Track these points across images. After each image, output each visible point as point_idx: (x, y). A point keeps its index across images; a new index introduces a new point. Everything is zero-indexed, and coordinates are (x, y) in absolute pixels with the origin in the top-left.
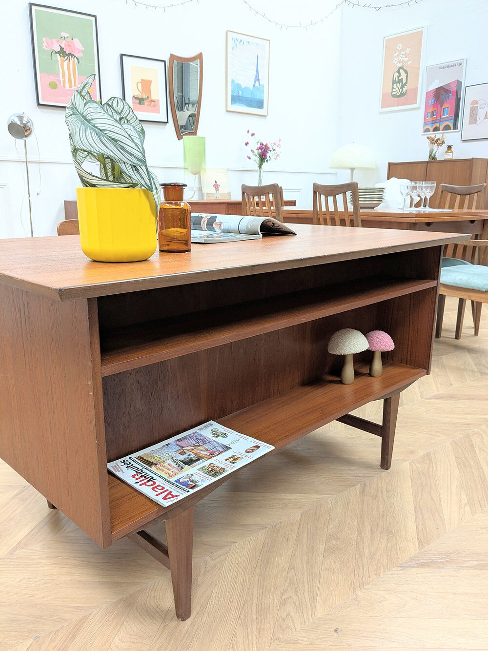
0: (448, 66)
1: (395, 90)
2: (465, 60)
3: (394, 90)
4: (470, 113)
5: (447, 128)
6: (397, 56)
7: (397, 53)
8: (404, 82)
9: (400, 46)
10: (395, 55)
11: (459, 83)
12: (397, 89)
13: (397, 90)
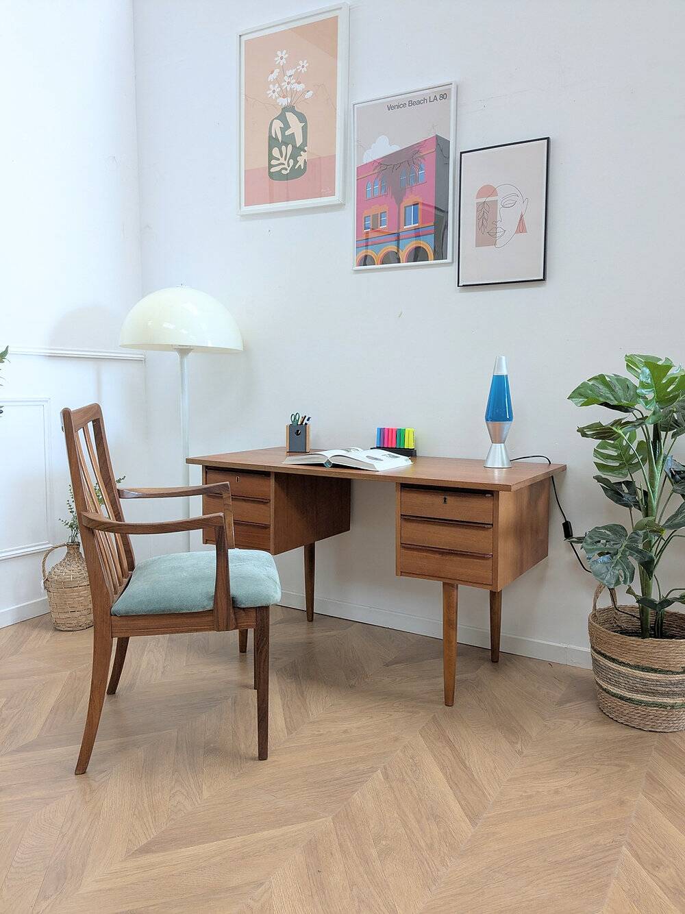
0: (411, 103)
1: (278, 162)
2: (453, 87)
3: (274, 162)
4: (478, 219)
5: (418, 255)
6: (278, 81)
7: (277, 71)
8: (299, 142)
9: (282, 56)
10: (272, 77)
11: (441, 146)
12: (282, 160)
13: (283, 163)
